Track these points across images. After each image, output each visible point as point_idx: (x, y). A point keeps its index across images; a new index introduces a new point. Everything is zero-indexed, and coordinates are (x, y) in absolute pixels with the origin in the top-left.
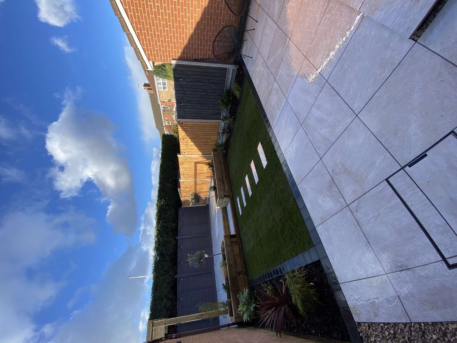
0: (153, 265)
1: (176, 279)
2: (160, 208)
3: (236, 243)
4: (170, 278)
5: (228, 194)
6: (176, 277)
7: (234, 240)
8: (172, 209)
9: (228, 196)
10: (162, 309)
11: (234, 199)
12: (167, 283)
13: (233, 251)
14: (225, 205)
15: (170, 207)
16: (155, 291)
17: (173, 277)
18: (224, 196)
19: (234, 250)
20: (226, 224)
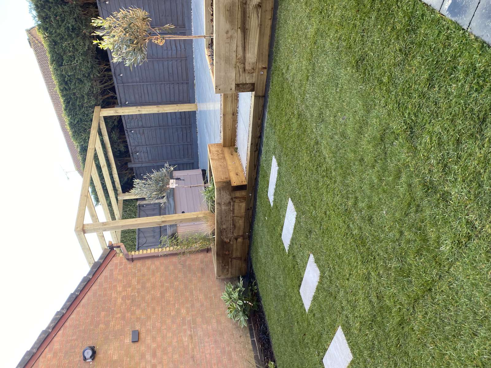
3: (243, 198)
13: (232, 210)
19: (236, 210)
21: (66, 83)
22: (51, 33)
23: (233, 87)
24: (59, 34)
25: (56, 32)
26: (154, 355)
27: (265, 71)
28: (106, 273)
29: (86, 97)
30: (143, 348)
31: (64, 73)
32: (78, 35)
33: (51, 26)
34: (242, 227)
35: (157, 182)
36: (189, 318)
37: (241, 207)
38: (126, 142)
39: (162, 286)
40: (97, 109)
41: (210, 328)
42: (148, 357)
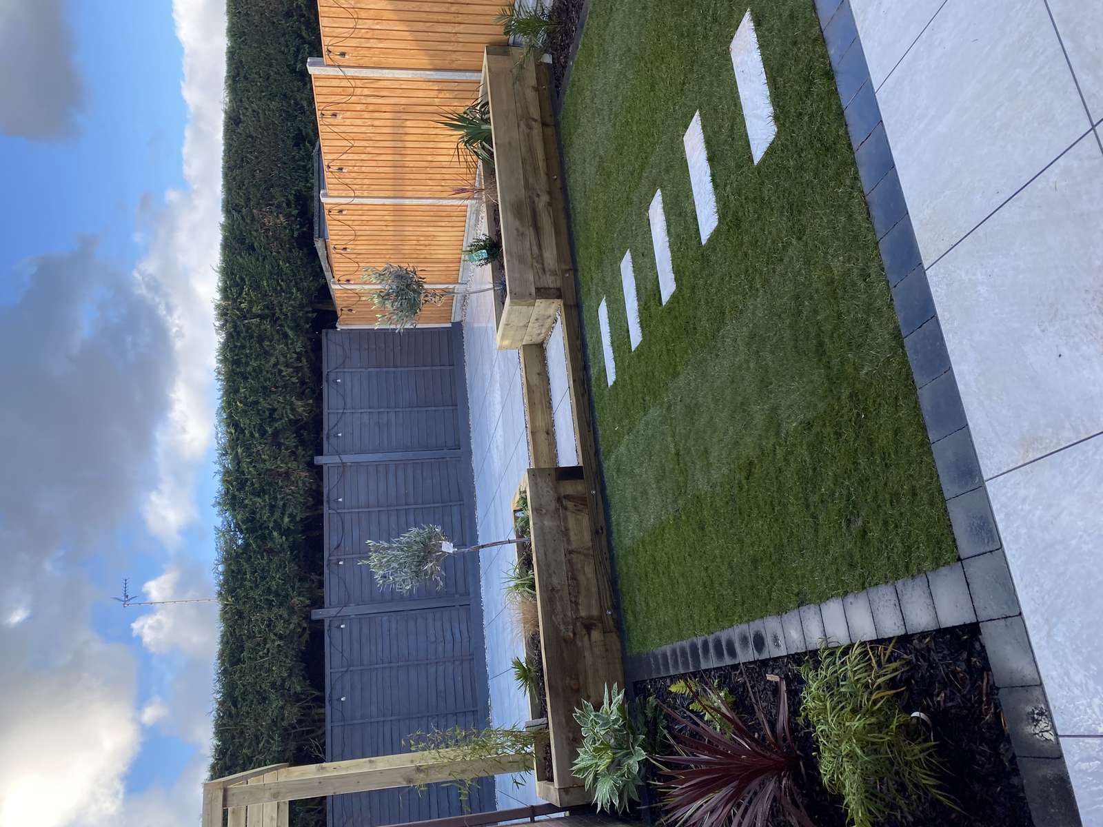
0: (221, 568)
1: (321, 621)
2: (235, 327)
3: (581, 501)
4: (295, 620)
5: (558, 284)
6: (317, 614)
7: (571, 488)
8: (291, 333)
9: (558, 294)
10: (263, 730)
11: (585, 309)
12: (280, 637)
13: (565, 533)
14: (539, 334)
15: (281, 326)
16: (233, 664)
17: (307, 618)
18: (538, 290)
19: (572, 534)
20: (539, 415)
21: (235, 704)
22: (237, 599)
23: (533, 291)
24: (251, 600)
25: (246, 596)
27: (571, 273)
31: (236, 679)
33: (242, 586)
34: (594, 590)
37: (581, 527)
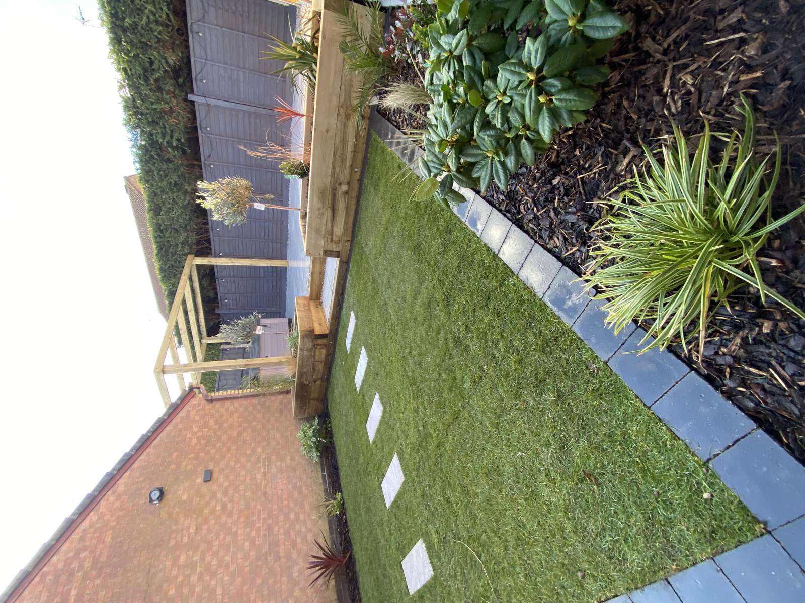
21: (162, 231)
22: (152, 185)
23: (322, 252)
24: (160, 187)
25: (157, 185)
26: (226, 494)
27: (349, 243)
28: (182, 413)
29: (180, 245)
30: (215, 488)
31: (160, 222)
32: (179, 190)
33: (153, 179)
34: (321, 371)
35: (244, 328)
36: (264, 456)
37: (321, 353)
38: (216, 289)
39: (240, 425)
40: (190, 257)
41: (283, 465)
42: (219, 496)
